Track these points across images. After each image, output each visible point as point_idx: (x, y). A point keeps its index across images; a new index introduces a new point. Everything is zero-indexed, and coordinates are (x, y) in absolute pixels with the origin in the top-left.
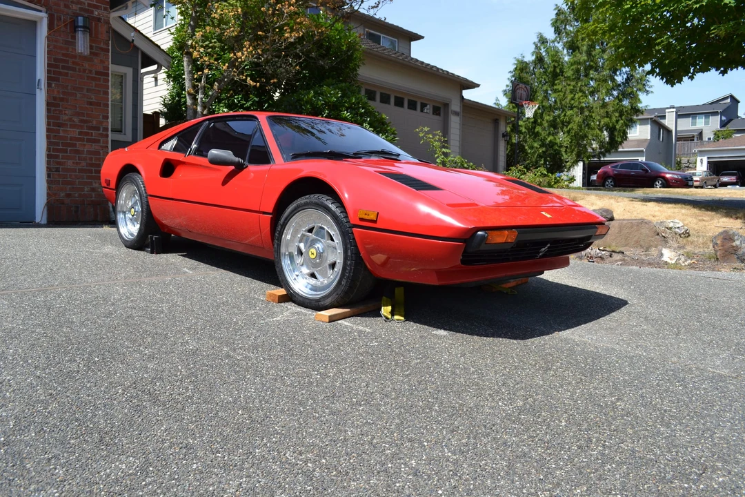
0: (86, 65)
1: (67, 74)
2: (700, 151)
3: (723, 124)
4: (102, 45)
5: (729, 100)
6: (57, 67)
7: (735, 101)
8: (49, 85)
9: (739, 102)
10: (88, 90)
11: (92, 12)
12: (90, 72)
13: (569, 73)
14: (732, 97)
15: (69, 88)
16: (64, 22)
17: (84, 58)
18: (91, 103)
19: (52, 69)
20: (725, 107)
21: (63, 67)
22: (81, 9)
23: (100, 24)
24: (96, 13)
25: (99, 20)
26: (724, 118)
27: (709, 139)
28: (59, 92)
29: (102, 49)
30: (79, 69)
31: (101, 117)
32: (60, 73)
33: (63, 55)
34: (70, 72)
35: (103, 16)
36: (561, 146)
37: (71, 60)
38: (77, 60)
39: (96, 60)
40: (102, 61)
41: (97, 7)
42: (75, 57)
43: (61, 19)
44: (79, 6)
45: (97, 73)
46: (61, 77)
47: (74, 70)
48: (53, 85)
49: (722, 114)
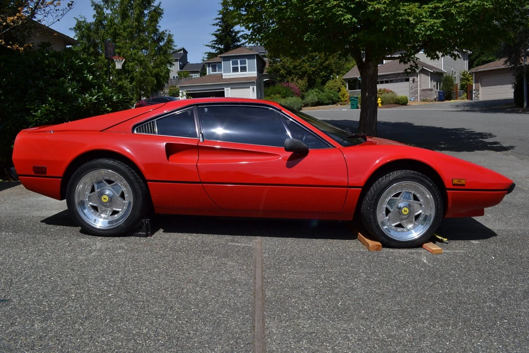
2: (181, 87)
3: (181, 68)
5: (182, 52)
7: (185, 52)
9: (187, 53)
13: (125, 34)
14: (184, 49)
20: (181, 56)
26: (181, 63)
27: (174, 77)
36: (126, 89)
49: (180, 61)
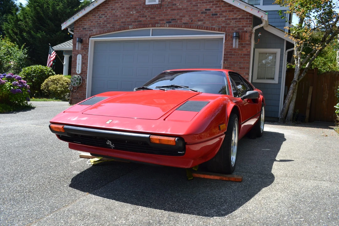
0: (240, 52)
1: (231, 57)
4: (247, 43)
6: (227, 55)
8: (224, 63)
10: (240, 63)
11: (243, 29)
12: (241, 54)
15: (232, 63)
16: (231, 36)
17: (239, 49)
18: (241, 68)
19: (225, 56)
21: (230, 55)
22: (239, 29)
23: (246, 33)
24: (245, 29)
25: (246, 32)
28: (227, 65)
29: (247, 44)
30: (237, 54)
31: (245, 74)
32: (228, 57)
33: (230, 50)
34: (232, 56)
35: (248, 30)
37: (233, 51)
38: (236, 51)
39: (244, 49)
40: (247, 49)
41: (245, 27)
42: (235, 49)
43: (229, 35)
44: (238, 28)
45: (244, 55)
46: (228, 59)
47: (234, 55)
48: (225, 62)
